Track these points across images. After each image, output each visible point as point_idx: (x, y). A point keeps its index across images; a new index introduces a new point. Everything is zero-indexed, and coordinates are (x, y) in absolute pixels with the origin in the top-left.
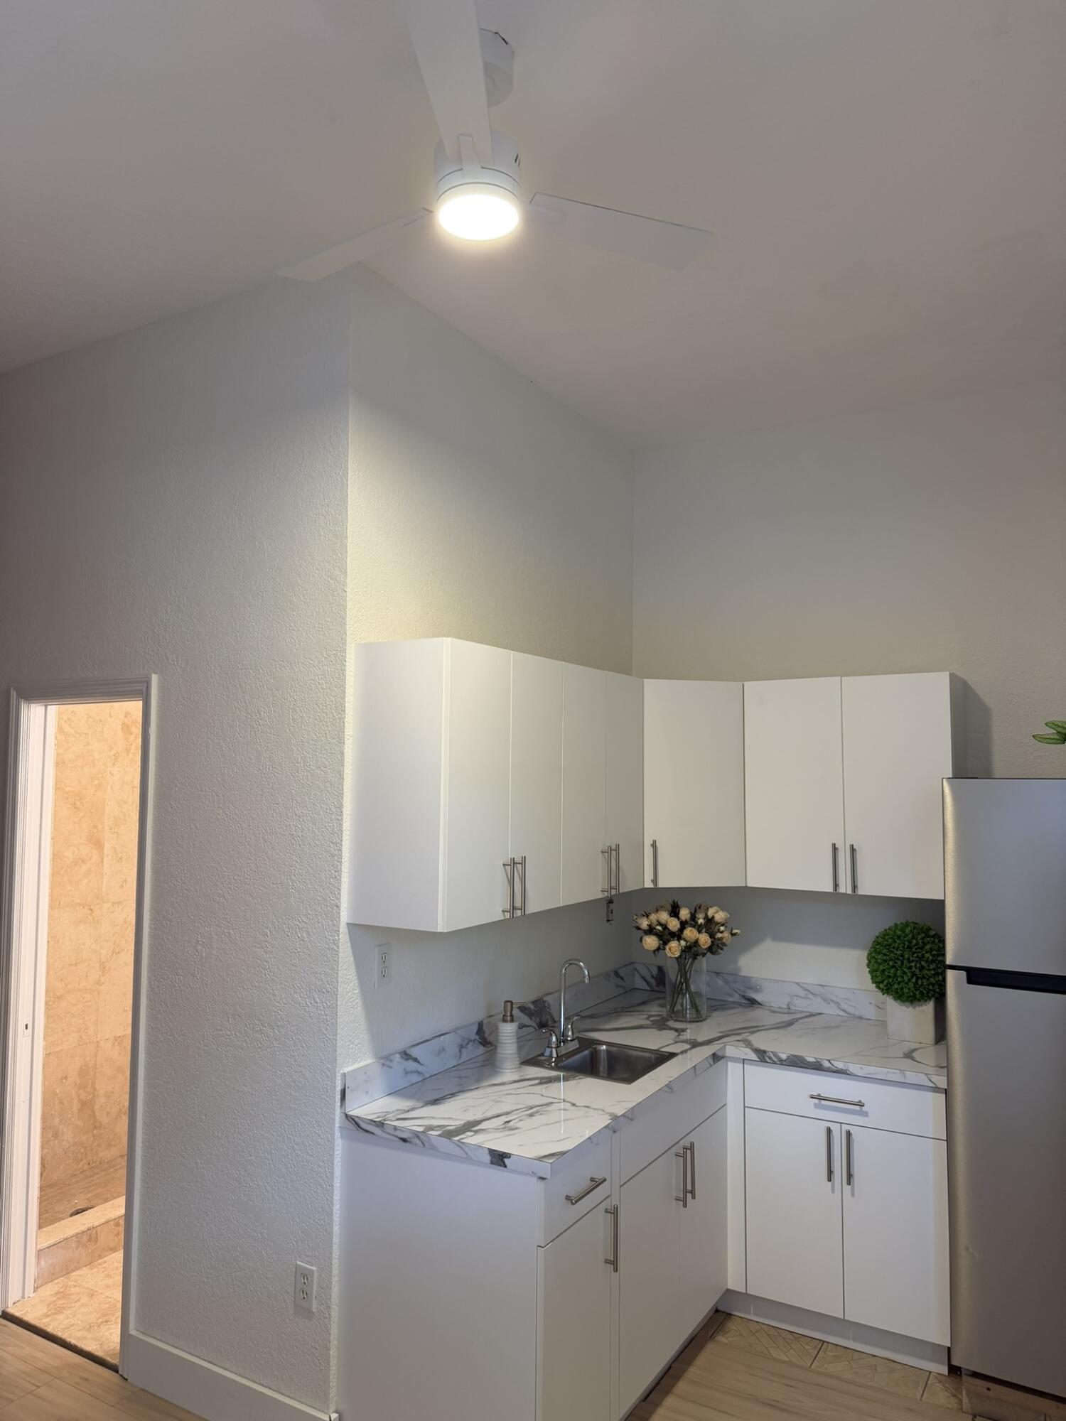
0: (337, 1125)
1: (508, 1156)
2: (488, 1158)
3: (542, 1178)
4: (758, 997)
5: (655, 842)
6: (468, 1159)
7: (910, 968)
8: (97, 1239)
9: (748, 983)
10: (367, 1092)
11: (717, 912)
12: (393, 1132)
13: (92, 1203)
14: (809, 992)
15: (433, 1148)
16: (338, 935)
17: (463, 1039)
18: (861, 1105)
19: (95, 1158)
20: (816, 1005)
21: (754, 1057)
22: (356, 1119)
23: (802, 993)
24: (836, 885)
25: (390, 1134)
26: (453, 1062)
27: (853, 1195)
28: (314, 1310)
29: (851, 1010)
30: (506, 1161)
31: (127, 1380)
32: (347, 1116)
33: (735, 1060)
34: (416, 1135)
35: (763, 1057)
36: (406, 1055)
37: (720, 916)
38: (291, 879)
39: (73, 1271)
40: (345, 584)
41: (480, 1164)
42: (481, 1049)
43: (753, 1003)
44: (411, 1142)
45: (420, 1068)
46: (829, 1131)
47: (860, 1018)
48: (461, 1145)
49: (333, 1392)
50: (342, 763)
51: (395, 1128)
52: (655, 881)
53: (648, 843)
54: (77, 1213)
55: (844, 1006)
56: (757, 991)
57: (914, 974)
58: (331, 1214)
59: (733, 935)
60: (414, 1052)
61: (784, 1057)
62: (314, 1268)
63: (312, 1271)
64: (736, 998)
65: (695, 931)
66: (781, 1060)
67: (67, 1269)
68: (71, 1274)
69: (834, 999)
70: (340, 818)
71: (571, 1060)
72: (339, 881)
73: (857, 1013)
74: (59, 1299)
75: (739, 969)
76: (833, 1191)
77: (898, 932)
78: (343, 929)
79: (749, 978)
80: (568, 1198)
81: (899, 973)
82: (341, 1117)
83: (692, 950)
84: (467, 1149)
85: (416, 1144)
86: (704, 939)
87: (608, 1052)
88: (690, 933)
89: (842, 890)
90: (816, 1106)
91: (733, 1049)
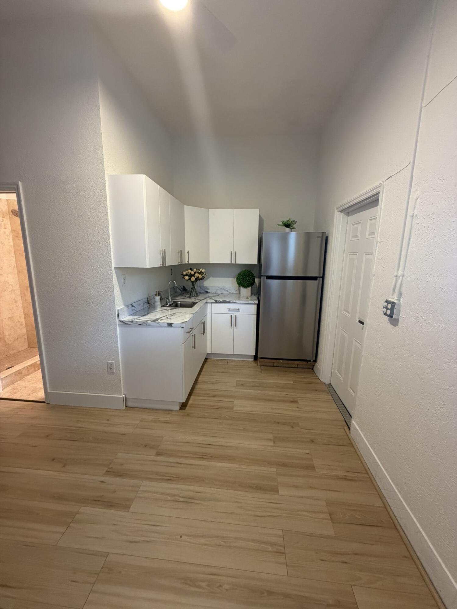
0: (117, 324)
1: (173, 324)
2: (167, 325)
3: (182, 328)
4: (209, 291)
5: (188, 251)
6: (161, 326)
7: (247, 280)
8: (21, 373)
9: (206, 288)
10: (124, 315)
11: (202, 270)
12: (136, 323)
13: (13, 365)
14: (221, 289)
15: (150, 325)
16: (112, 271)
17: (144, 302)
18: (239, 309)
19: (8, 354)
20: (222, 291)
21: (214, 302)
22: (124, 321)
23: (219, 289)
24: (231, 262)
25: (135, 324)
26: (142, 308)
27: (236, 328)
28: (115, 372)
29: (230, 292)
30: (172, 325)
31: (49, 404)
32: (120, 321)
33: (209, 303)
34: (144, 323)
35: (216, 302)
36: (132, 306)
37: (203, 271)
38: (91, 254)
39: (15, 383)
40: (102, 152)
41: (165, 327)
42: (148, 305)
43: (207, 292)
44: (142, 325)
45: (136, 309)
46: (232, 316)
47: (232, 293)
48: (158, 323)
49: (122, 390)
50: (107, 215)
51: (137, 322)
52: (188, 262)
53: (186, 252)
54: (8, 368)
55: (229, 291)
56: (208, 289)
57: (248, 281)
58: (118, 347)
59: (206, 275)
60: (134, 305)
61: (221, 301)
62: (114, 362)
63: (113, 363)
64: (203, 291)
65: (198, 274)
66: (221, 302)
67: (13, 383)
68: (14, 384)
69: (226, 289)
70: (108, 234)
71: (173, 305)
72: (111, 254)
73: (232, 292)
74: (13, 390)
75: (204, 285)
76: (232, 328)
77: (244, 272)
78: (113, 269)
79: (206, 287)
80: (187, 332)
81: (245, 281)
82: (118, 321)
83: (197, 279)
84: (160, 324)
85: (144, 325)
86: (200, 276)
87: (180, 303)
88: (197, 275)
89: (232, 263)
90: (228, 311)
91: (209, 301)
